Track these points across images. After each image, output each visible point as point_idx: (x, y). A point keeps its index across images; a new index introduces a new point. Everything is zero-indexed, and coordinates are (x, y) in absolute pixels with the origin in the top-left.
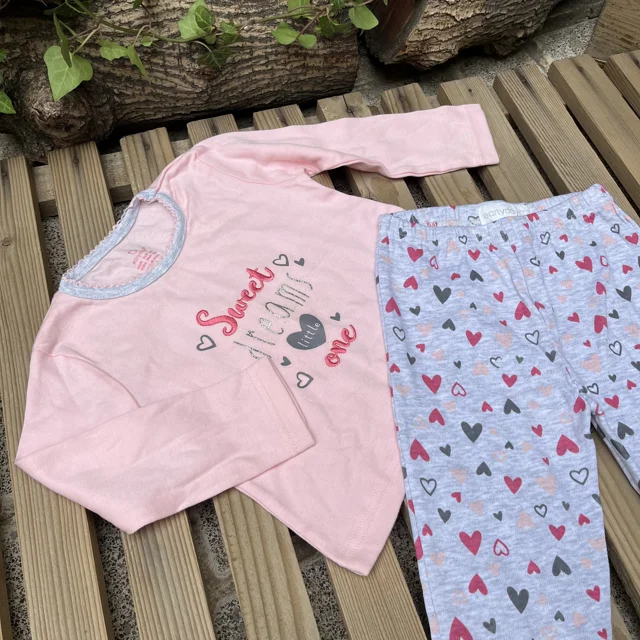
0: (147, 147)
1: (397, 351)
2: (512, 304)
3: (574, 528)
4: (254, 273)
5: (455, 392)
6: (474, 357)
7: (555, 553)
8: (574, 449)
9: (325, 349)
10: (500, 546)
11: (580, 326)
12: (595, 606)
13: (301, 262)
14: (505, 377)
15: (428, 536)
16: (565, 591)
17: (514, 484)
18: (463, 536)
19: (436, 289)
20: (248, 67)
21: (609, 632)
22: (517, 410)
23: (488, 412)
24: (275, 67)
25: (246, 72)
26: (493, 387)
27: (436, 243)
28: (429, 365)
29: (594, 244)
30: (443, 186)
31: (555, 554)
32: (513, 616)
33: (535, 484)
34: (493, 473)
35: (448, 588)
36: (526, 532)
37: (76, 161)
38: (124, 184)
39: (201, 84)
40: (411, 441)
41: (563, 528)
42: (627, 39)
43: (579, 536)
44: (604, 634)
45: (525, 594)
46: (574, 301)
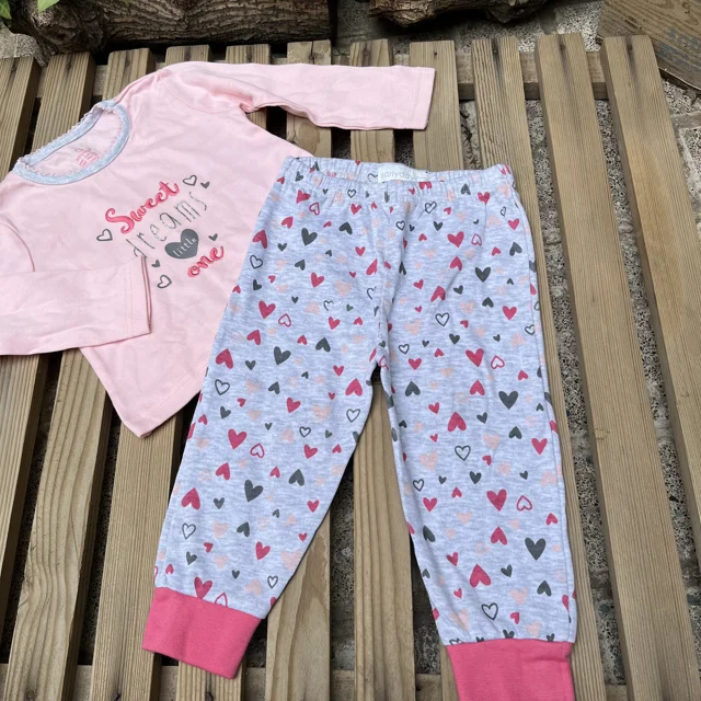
0: (128, 63)
1: (246, 276)
2: (368, 260)
3: (325, 453)
4: (164, 186)
5: (282, 321)
6: (312, 296)
7: (298, 466)
8: (359, 392)
9: (192, 261)
10: (258, 449)
11: (421, 292)
12: (309, 514)
13: (206, 186)
14: (330, 319)
15: (202, 423)
16: (291, 497)
18: (231, 433)
19: (305, 232)
20: (221, 3)
21: (309, 538)
22: (328, 349)
23: (302, 344)
24: (248, 6)
25: (221, 7)
26: (316, 326)
27: (325, 191)
28: (270, 295)
29: (476, 223)
31: (298, 468)
32: (239, 501)
33: (310, 410)
34: (282, 392)
35: (201, 466)
36: (283, 445)
37: (69, 67)
39: (179, 13)
40: (223, 349)
41: (315, 450)
42: (631, 22)
43: (326, 460)
44: (303, 537)
45: (259, 490)
46: (427, 269)
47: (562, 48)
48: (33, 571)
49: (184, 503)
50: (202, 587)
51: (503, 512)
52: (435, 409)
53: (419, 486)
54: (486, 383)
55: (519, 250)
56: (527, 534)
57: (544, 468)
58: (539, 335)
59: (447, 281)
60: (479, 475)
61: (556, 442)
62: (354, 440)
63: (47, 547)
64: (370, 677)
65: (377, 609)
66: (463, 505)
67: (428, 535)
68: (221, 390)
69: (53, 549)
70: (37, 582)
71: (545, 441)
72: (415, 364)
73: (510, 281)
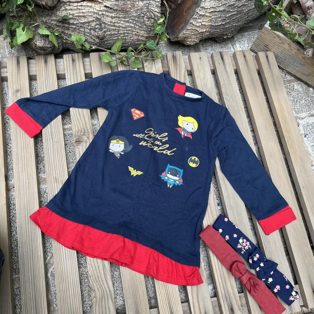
0: (73, 61)
20: (116, 37)
24: (127, 38)
25: (115, 38)
37: (46, 62)
38: (63, 73)
39: (97, 40)
42: (266, 46)
47: (245, 56)
48: (93, 285)
64: (225, 299)
69: (99, 275)
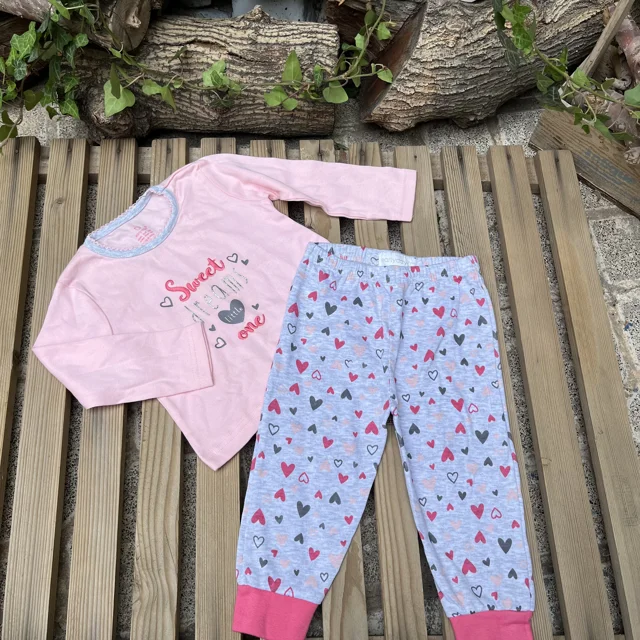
0: (169, 150)
1: (285, 340)
2: (376, 327)
3: (354, 479)
4: (212, 262)
5: (314, 376)
6: (336, 356)
7: (336, 490)
8: (376, 432)
9: (241, 326)
10: (304, 477)
11: (416, 354)
12: (347, 527)
13: (246, 263)
14: (350, 374)
15: (261, 458)
16: (332, 513)
17: (327, 443)
18: (283, 465)
19: (327, 305)
20: (251, 109)
21: (348, 544)
22: (350, 397)
23: (330, 394)
26: (341, 379)
28: (304, 354)
29: (453, 299)
30: (365, 229)
32: (295, 517)
33: (341, 446)
34: (318, 432)
35: (262, 491)
36: (323, 473)
37: (119, 151)
38: (147, 173)
39: (214, 115)
40: (272, 399)
41: (347, 477)
42: (558, 139)
43: (356, 484)
44: (344, 543)
45: (307, 508)
46: (419, 335)
47: (509, 157)
48: (140, 575)
49: (254, 521)
50: (274, 583)
51: (482, 520)
52: (431, 444)
53: (423, 502)
54: (466, 424)
55: (485, 323)
56: (499, 535)
57: (508, 487)
58: (502, 389)
59: (435, 346)
60: (465, 493)
61: (517, 469)
62: (375, 470)
63: (149, 556)
65: (399, 593)
66: (454, 516)
67: (432, 539)
68: (273, 432)
69: (154, 559)
70: (145, 584)
71: (509, 468)
72: (415, 410)
73: (479, 346)
